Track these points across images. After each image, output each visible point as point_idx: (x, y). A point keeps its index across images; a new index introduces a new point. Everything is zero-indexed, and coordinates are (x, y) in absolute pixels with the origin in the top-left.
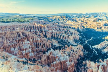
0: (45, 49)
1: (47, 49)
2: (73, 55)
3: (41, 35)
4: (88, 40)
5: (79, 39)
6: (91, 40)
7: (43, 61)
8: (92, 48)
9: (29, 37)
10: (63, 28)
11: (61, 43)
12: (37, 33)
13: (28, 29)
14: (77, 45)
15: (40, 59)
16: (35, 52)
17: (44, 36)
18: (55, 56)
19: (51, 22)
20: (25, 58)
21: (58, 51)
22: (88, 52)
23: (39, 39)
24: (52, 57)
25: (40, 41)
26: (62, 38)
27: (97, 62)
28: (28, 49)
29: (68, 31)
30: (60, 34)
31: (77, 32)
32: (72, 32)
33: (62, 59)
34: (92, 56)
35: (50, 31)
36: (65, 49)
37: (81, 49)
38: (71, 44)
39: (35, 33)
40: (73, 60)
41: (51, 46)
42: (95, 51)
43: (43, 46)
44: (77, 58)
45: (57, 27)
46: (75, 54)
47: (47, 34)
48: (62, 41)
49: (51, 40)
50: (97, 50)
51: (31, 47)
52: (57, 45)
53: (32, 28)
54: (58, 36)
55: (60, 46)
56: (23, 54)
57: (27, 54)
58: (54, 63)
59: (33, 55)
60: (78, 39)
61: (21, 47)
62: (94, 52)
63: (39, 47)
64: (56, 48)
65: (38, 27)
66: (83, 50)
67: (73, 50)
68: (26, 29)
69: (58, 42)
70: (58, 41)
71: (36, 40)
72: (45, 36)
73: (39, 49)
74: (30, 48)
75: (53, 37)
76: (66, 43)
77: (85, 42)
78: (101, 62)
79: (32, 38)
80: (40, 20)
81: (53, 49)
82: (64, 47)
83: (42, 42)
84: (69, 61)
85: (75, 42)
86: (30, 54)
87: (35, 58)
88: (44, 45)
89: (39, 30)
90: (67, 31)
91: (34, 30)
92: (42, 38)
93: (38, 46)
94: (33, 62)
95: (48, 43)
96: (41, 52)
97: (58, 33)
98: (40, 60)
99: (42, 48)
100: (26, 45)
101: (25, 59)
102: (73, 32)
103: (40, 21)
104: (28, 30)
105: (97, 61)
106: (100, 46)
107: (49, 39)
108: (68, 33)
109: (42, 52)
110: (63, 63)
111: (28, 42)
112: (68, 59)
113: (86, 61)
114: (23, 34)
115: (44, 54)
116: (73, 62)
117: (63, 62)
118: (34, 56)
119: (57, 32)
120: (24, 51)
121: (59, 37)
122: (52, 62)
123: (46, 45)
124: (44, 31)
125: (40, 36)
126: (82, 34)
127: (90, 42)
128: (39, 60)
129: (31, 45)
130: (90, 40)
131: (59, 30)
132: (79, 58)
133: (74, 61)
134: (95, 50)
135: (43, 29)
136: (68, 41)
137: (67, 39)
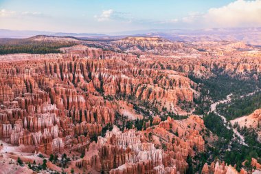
0: (97, 125)
1: (104, 126)
2: (176, 147)
3: (89, 88)
4: (218, 103)
5: (194, 99)
6: (225, 101)
7: (90, 162)
8: (230, 126)
9: (57, 92)
10: (149, 70)
11: (143, 111)
12: (79, 81)
13: (55, 71)
14: (186, 117)
15: (82, 157)
16: (69, 137)
17: (98, 90)
18: (125, 148)
19: (118, 51)
20: (40, 153)
21: (132, 132)
22: (216, 138)
23: (82, 99)
24: (114, 151)
25: (84, 105)
26: (144, 97)
27: (245, 167)
28: (50, 128)
29: (164, 77)
30: (141, 85)
31: (187, 81)
32: (174, 80)
33: (144, 157)
34: (229, 150)
35: (114, 78)
36: (154, 128)
37: (198, 128)
38: (170, 113)
39: (73, 82)
40: (174, 161)
41: (113, 119)
43: (93, 119)
44: (186, 155)
45: (132, 65)
46: (182, 141)
47: (104, 86)
48: (146, 104)
49: (116, 101)
50: (244, 131)
51: (58, 120)
52: (131, 115)
53: (67, 70)
54: (136, 90)
55: (138, 119)
56: (36, 142)
57: (45, 141)
58: (121, 168)
59: (62, 145)
60: (191, 99)
61: (31, 122)
62: (236, 136)
63: (81, 122)
64: (129, 126)
65: (82, 66)
66: (203, 130)
67: (174, 131)
68: (51, 71)
69: (135, 107)
70: (135, 105)
71: (73, 103)
72: (101, 90)
73: (80, 128)
74: (55, 123)
75: (120, 94)
76: (156, 111)
77: (208, 108)
78: (255, 168)
79: (65, 96)
80: (89, 46)
81: (119, 126)
82: (151, 121)
83: (89, 106)
84: (164, 163)
85: (183, 108)
86: (55, 141)
87: (66, 152)
88: (95, 115)
89: (84, 75)
90: (161, 77)
91: (71, 75)
92: (92, 97)
93: (79, 119)
94: (60, 166)
95: (107, 111)
96: (85, 134)
97: (135, 81)
98: (80, 160)
99: (90, 125)
100: (45, 115)
101: (41, 156)
102: (177, 79)
103: (90, 49)
104: (56, 75)
105: (243, 163)
106: (253, 120)
107: (111, 98)
108: (163, 82)
109: (88, 135)
110: (146, 169)
111: (53, 107)
112: (160, 156)
113: (213, 163)
114: (39, 84)
115: (94, 142)
116: (175, 167)
117: (146, 167)
118: (66, 147)
119: (133, 79)
120: (40, 132)
121: (138, 93)
122: (115, 167)
123: (99, 115)
124: (97, 76)
125: (85, 89)
126: (200, 86)
127: (224, 107)
128: (77, 159)
129: (59, 114)
130: (222, 102)
131: (140, 73)
132: (193, 155)
133: (177, 164)
134: (239, 131)
135: (96, 71)
136: (163, 104)
137: (159, 100)
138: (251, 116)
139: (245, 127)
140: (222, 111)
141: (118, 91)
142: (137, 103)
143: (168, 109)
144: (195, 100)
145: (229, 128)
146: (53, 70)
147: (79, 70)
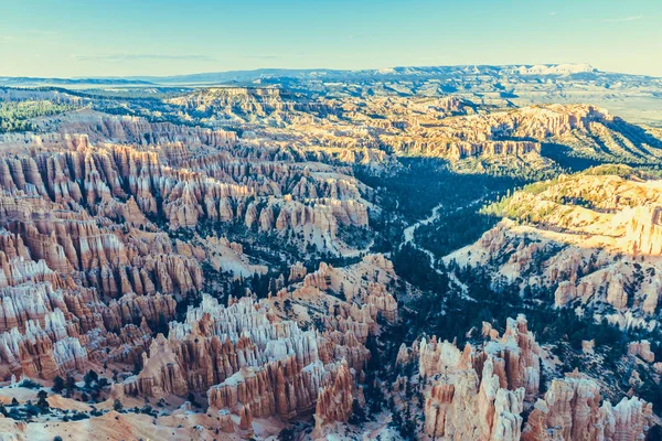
0: (164, 299)
1: (179, 298)
2: (342, 321)
3: (126, 215)
4: (418, 225)
5: (370, 219)
6: (430, 220)
7: (159, 380)
8: (442, 267)
9: (44, 232)
10: (267, 164)
11: (265, 257)
12: (98, 199)
13: (29, 179)
14: (358, 260)
15: (136, 372)
16: (95, 332)
17: (150, 217)
18: (234, 338)
19: (188, 124)
20: (24, 378)
21: (246, 303)
22: (419, 294)
23: (114, 241)
24: (212, 348)
25: (123, 255)
26: (265, 226)
27: (471, 340)
28: (41, 318)
29: (304, 179)
30: (252, 198)
31: (351, 183)
32: (326, 185)
33: (279, 352)
34: (443, 313)
35: (189, 186)
36: (293, 289)
37: (383, 278)
38: (323, 255)
39: (84, 202)
40: (343, 349)
41: (200, 279)
42: (458, 283)
43: (150, 285)
44: (365, 333)
45: (228, 155)
46: (354, 308)
47: (166, 208)
48: (269, 240)
49: (200, 239)
50: (467, 275)
51: (60, 298)
52: (242, 269)
53: (59, 173)
54: (244, 212)
55: (256, 275)
56: (10, 354)
57: (32, 350)
58: (232, 381)
59: (82, 353)
60: (364, 221)
62: (454, 285)
63: (119, 294)
64: (238, 290)
65: (99, 163)
66: (393, 281)
67: (336, 290)
68: (15, 180)
69: (247, 250)
70: (245, 244)
71: (94, 252)
72: (159, 218)
73: (120, 309)
74: (53, 305)
75: (207, 224)
76: (294, 253)
77: (400, 237)
78: (489, 339)
79: (68, 239)
80: (113, 112)
81: (215, 295)
82: (286, 276)
83: (137, 258)
84: (322, 357)
85: (349, 242)
86: (61, 347)
87: (97, 368)
88: (154, 275)
89: (108, 185)
90: (297, 178)
91: (75, 186)
92: (138, 236)
93: (114, 289)
94: (85, 399)
95: (183, 262)
96: (137, 321)
97: (240, 191)
98: (133, 380)
99: (144, 299)
100: (22, 289)
101: (28, 385)
102: (330, 181)
103: (115, 119)
104: (31, 188)
105: (469, 334)
106: (482, 251)
107: (185, 234)
108: (303, 190)
109: (143, 323)
110: (286, 374)
111: (41, 267)
112: (314, 345)
113: (415, 342)
115: (161, 335)
116: (344, 361)
117: (285, 369)
118: (91, 358)
119: (235, 187)
120: (15, 331)
121: (249, 220)
122: (218, 380)
123: (164, 276)
124: (145, 185)
125: (118, 219)
126: (380, 193)
127: (427, 232)
128: (124, 378)
129: (61, 283)
130: (425, 222)
131: (247, 174)
132: (377, 331)
133: (349, 354)
134: (458, 275)
135: (138, 173)
136: (307, 238)
137: (297, 230)
138: (478, 243)
139: (469, 267)
140: (425, 239)
141: (203, 218)
142: (250, 241)
143: (320, 248)
144: (371, 222)
145: (439, 271)
146: (22, 176)
147: (95, 171)
